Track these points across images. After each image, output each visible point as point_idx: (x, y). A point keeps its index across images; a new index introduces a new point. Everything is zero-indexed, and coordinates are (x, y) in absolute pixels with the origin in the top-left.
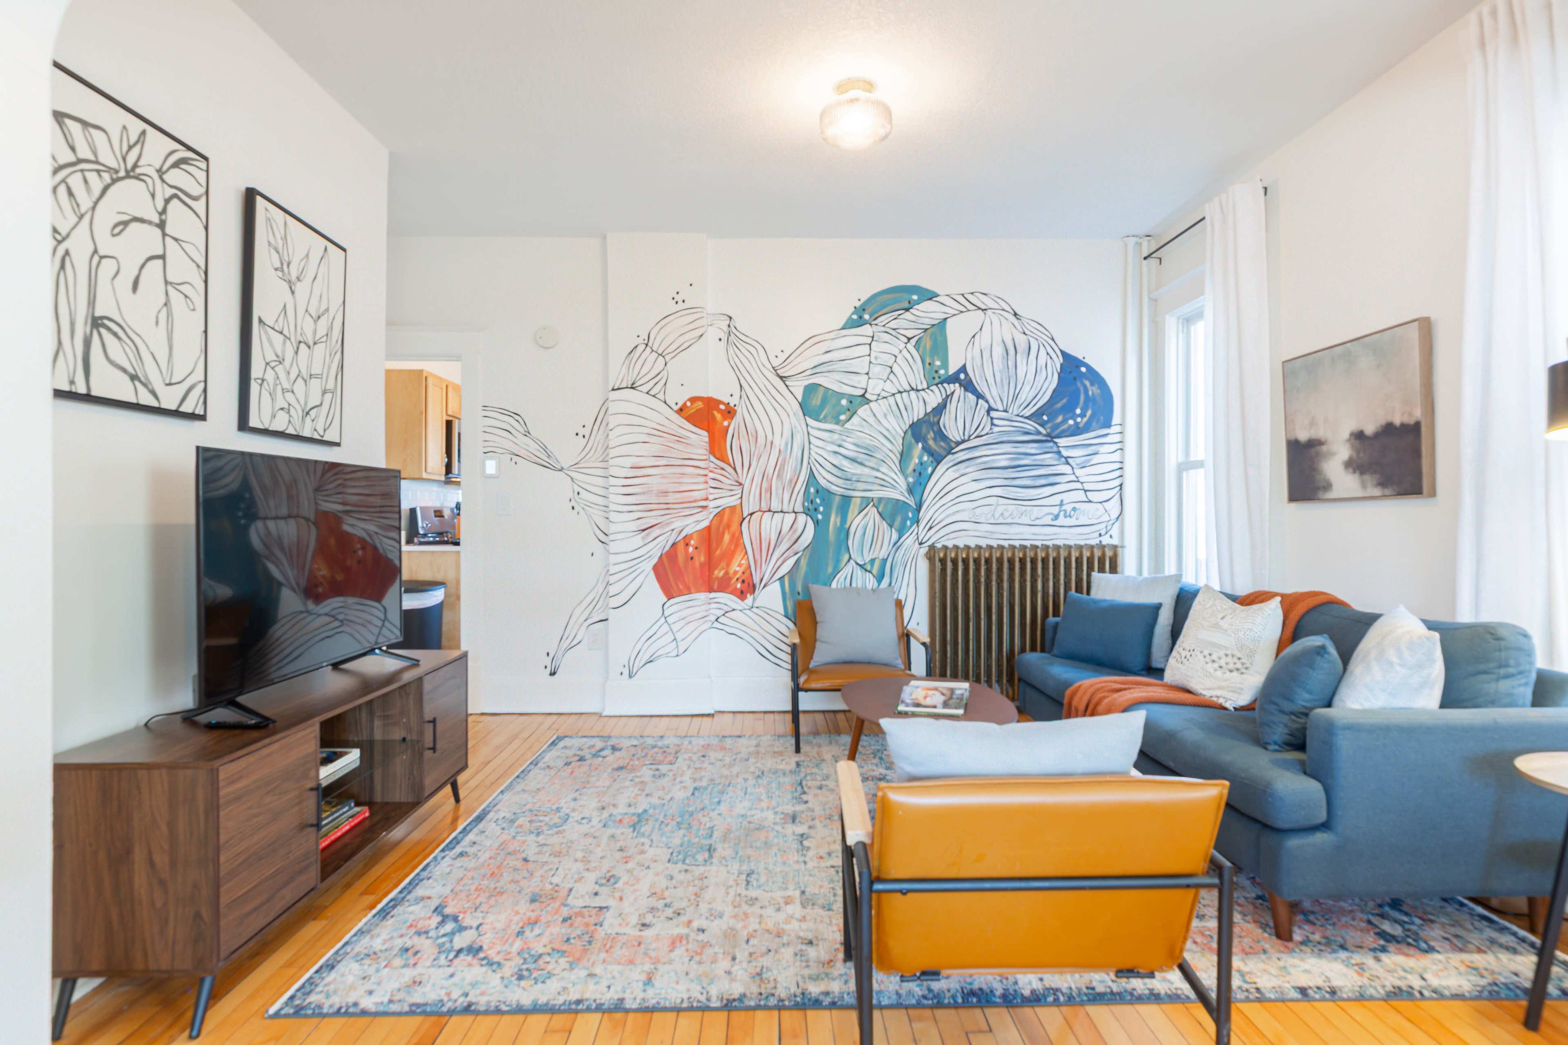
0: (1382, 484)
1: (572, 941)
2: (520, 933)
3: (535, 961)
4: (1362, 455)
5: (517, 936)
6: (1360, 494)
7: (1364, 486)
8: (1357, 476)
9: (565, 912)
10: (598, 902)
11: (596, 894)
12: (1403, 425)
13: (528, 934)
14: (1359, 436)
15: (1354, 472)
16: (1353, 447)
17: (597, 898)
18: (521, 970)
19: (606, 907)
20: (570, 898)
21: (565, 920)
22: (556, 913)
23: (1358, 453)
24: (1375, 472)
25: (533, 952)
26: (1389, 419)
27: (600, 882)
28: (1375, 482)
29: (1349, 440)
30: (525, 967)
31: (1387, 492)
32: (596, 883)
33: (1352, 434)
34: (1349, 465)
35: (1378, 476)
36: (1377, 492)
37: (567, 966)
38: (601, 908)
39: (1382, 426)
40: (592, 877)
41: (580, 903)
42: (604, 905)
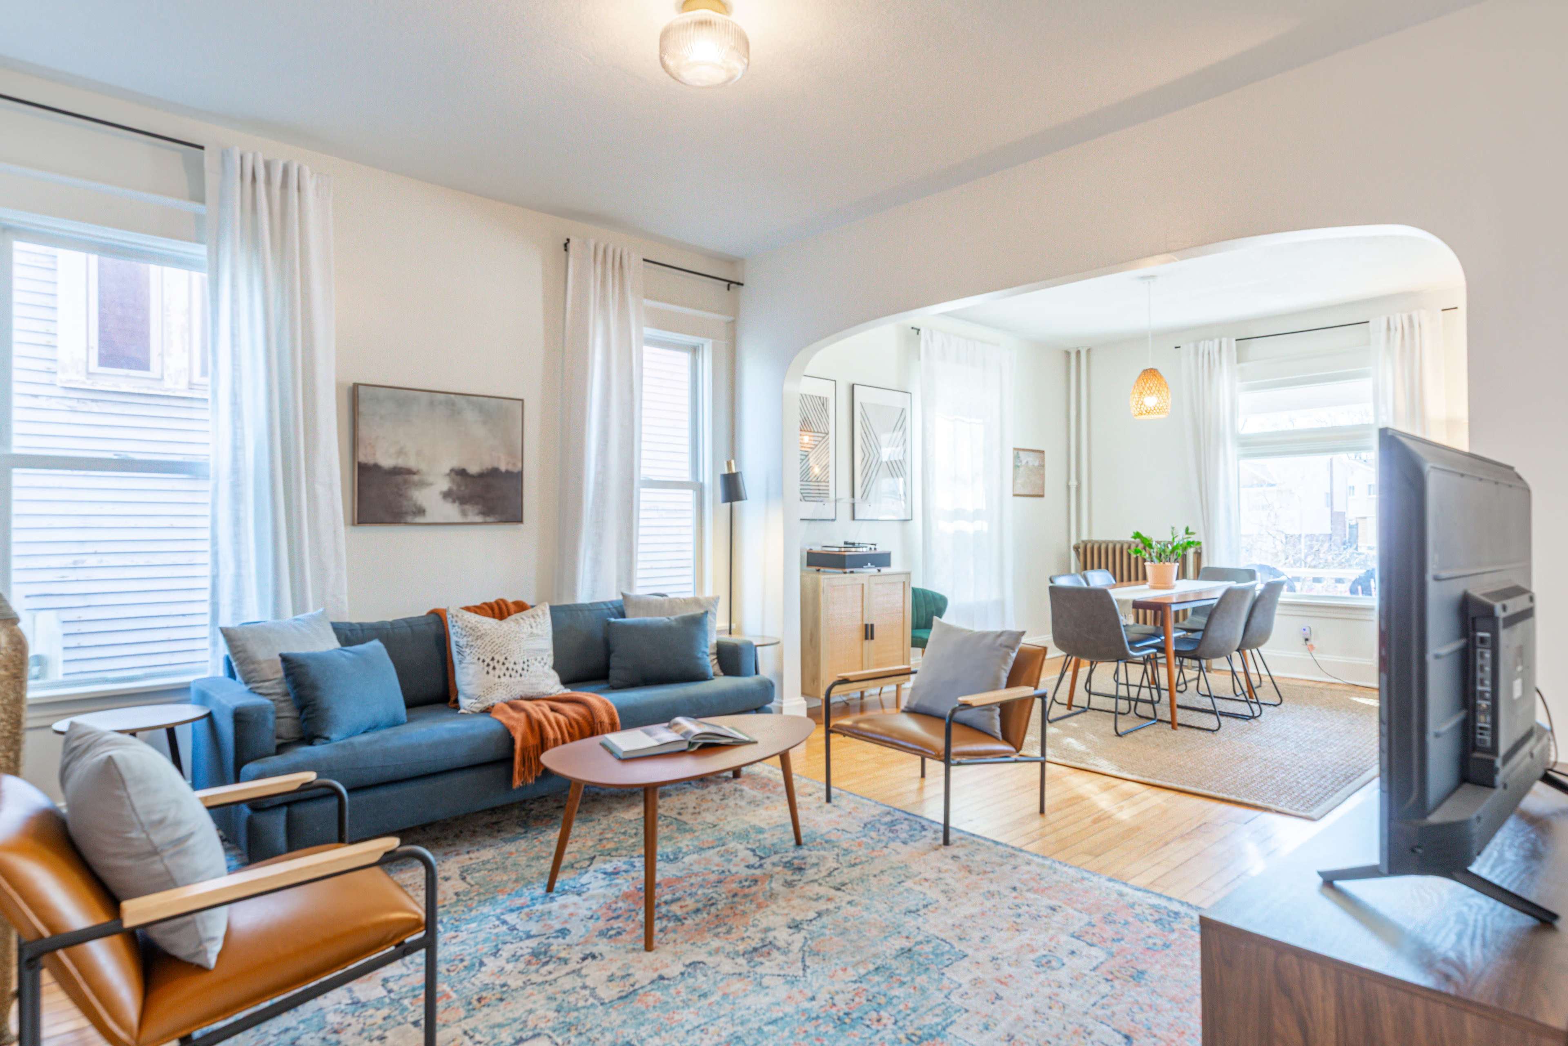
0: (484, 513)
1: (1123, 922)
2: (1166, 946)
3: (1160, 919)
4: (463, 488)
5: (1170, 944)
6: (458, 518)
7: (464, 513)
8: (457, 505)
9: (1115, 948)
10: (1077, 944)
11: (1073, 953)
12: (507, 472)
13: (1159, 942)
14: (461, 473)
15: (454, 501)
16: (453, 481)
17: (1074, 948)
18: (1175, 918)
19: (1073, 936)
20: (1101, 960)
21: (1119, 940)
22: (1123, 950)
23: (459, 486)
24: (477, 503)
25: (1160, 927)
26: (496, 465)
27: (1059, 965)
28: (476, 511)
29: (448, 475)
30: (1171, 919)
31: (489, 519)
32: (1063, 964)
33: (452, 470)
34: (447, 495)
35: (480, 507)
36: (479, 519)
37: (1136, 907)
38: (1078, 938)
39: (487, 469)
40: (1063, 975)
41: (1094, 951)
42: (1073, 939)
